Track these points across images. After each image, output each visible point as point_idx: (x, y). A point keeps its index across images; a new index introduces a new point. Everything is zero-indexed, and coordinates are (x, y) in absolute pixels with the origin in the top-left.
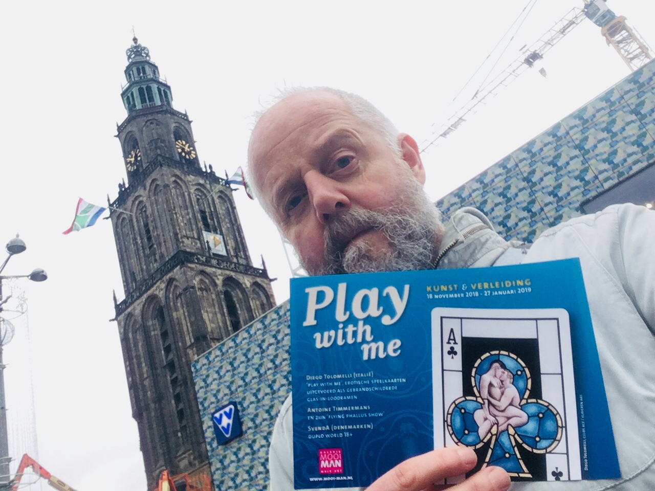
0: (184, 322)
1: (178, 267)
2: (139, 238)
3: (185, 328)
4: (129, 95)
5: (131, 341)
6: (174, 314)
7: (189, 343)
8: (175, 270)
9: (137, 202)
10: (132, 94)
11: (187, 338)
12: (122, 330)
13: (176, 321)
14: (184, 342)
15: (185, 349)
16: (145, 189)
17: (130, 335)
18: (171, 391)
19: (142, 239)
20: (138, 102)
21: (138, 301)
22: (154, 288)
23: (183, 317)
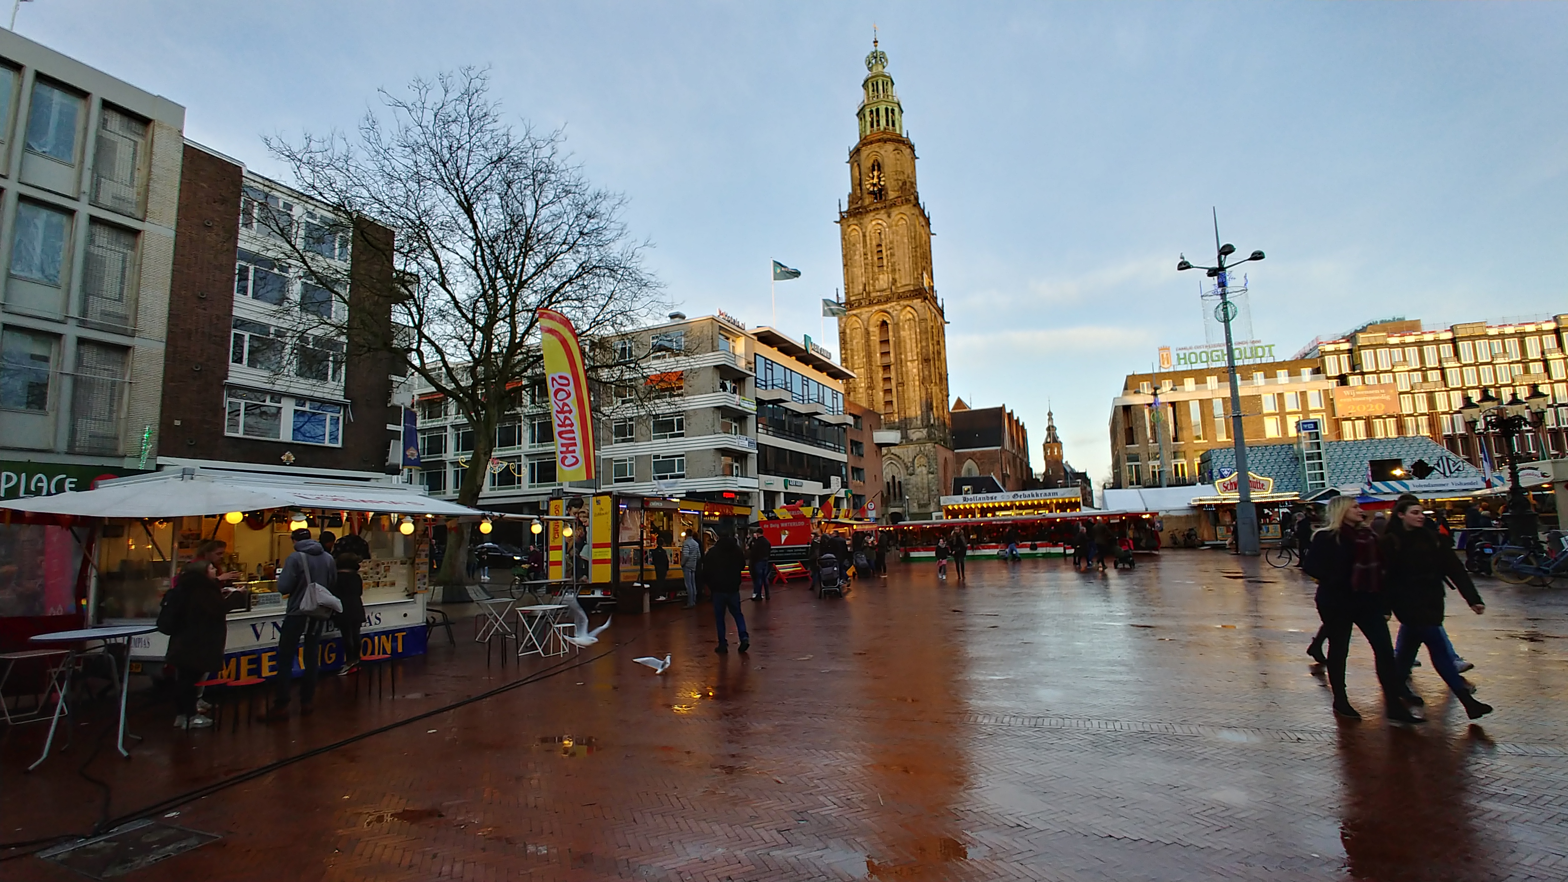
0: (908, 341)
1: (919, 300)
2: (869, 254)
3: (908, 346)
4: (874, 109)
5: (848, 336)
6: (902, 333)
7: (910, 358)
8: (915, 301)
9: (874, 223)
10: (878, 110)
11: (909, 354)
12: (843, 325)
13: (902, 339)
14: (906, 356)
15: (907, 361)
16: (889, 216)
17: (848, 331)
18: (881, 385)
19: (872, 256)
20: (883, 122)
21: (867, 309)
22: (888, 305)
23: (908, 337)
